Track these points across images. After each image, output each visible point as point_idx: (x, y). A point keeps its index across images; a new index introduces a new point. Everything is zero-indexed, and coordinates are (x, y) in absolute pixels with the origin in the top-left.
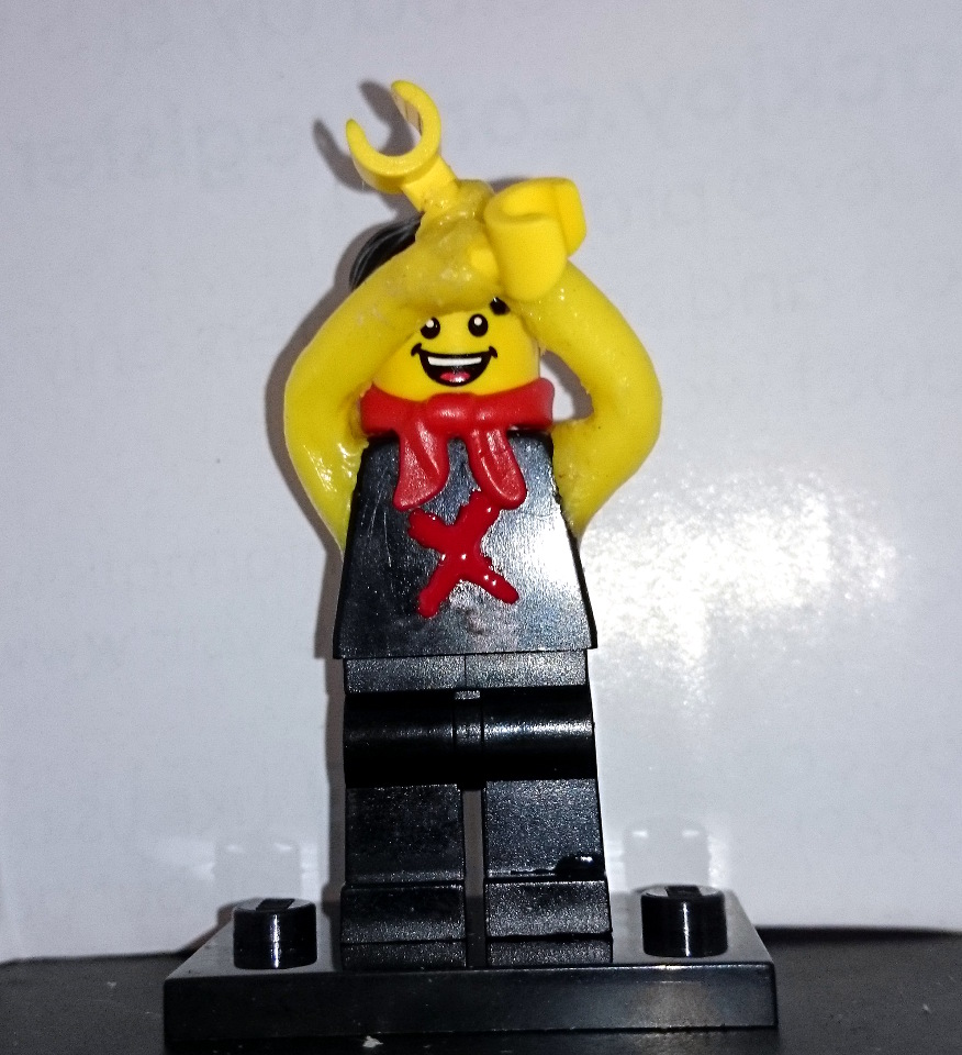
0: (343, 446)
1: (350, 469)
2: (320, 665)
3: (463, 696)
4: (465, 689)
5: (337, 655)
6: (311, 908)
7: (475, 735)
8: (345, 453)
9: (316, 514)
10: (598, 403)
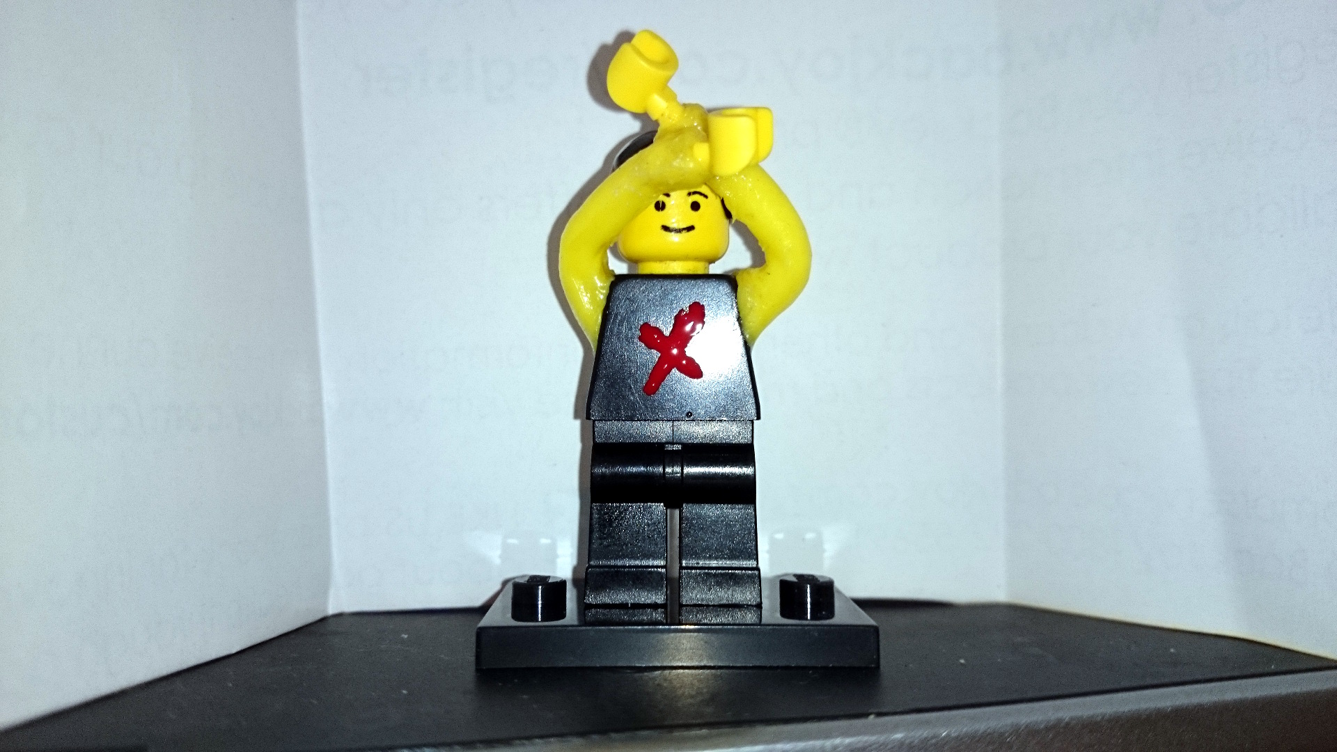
0: (598, 278)
1: (602, 294)
2: (577, 423)
3: (669, 448)
4: (673, 443)
5: (588, 417)
6: (563, 584)
7: (677, 473)
8: (599, 284)
9: (577, 323)
10: (767, 257)
